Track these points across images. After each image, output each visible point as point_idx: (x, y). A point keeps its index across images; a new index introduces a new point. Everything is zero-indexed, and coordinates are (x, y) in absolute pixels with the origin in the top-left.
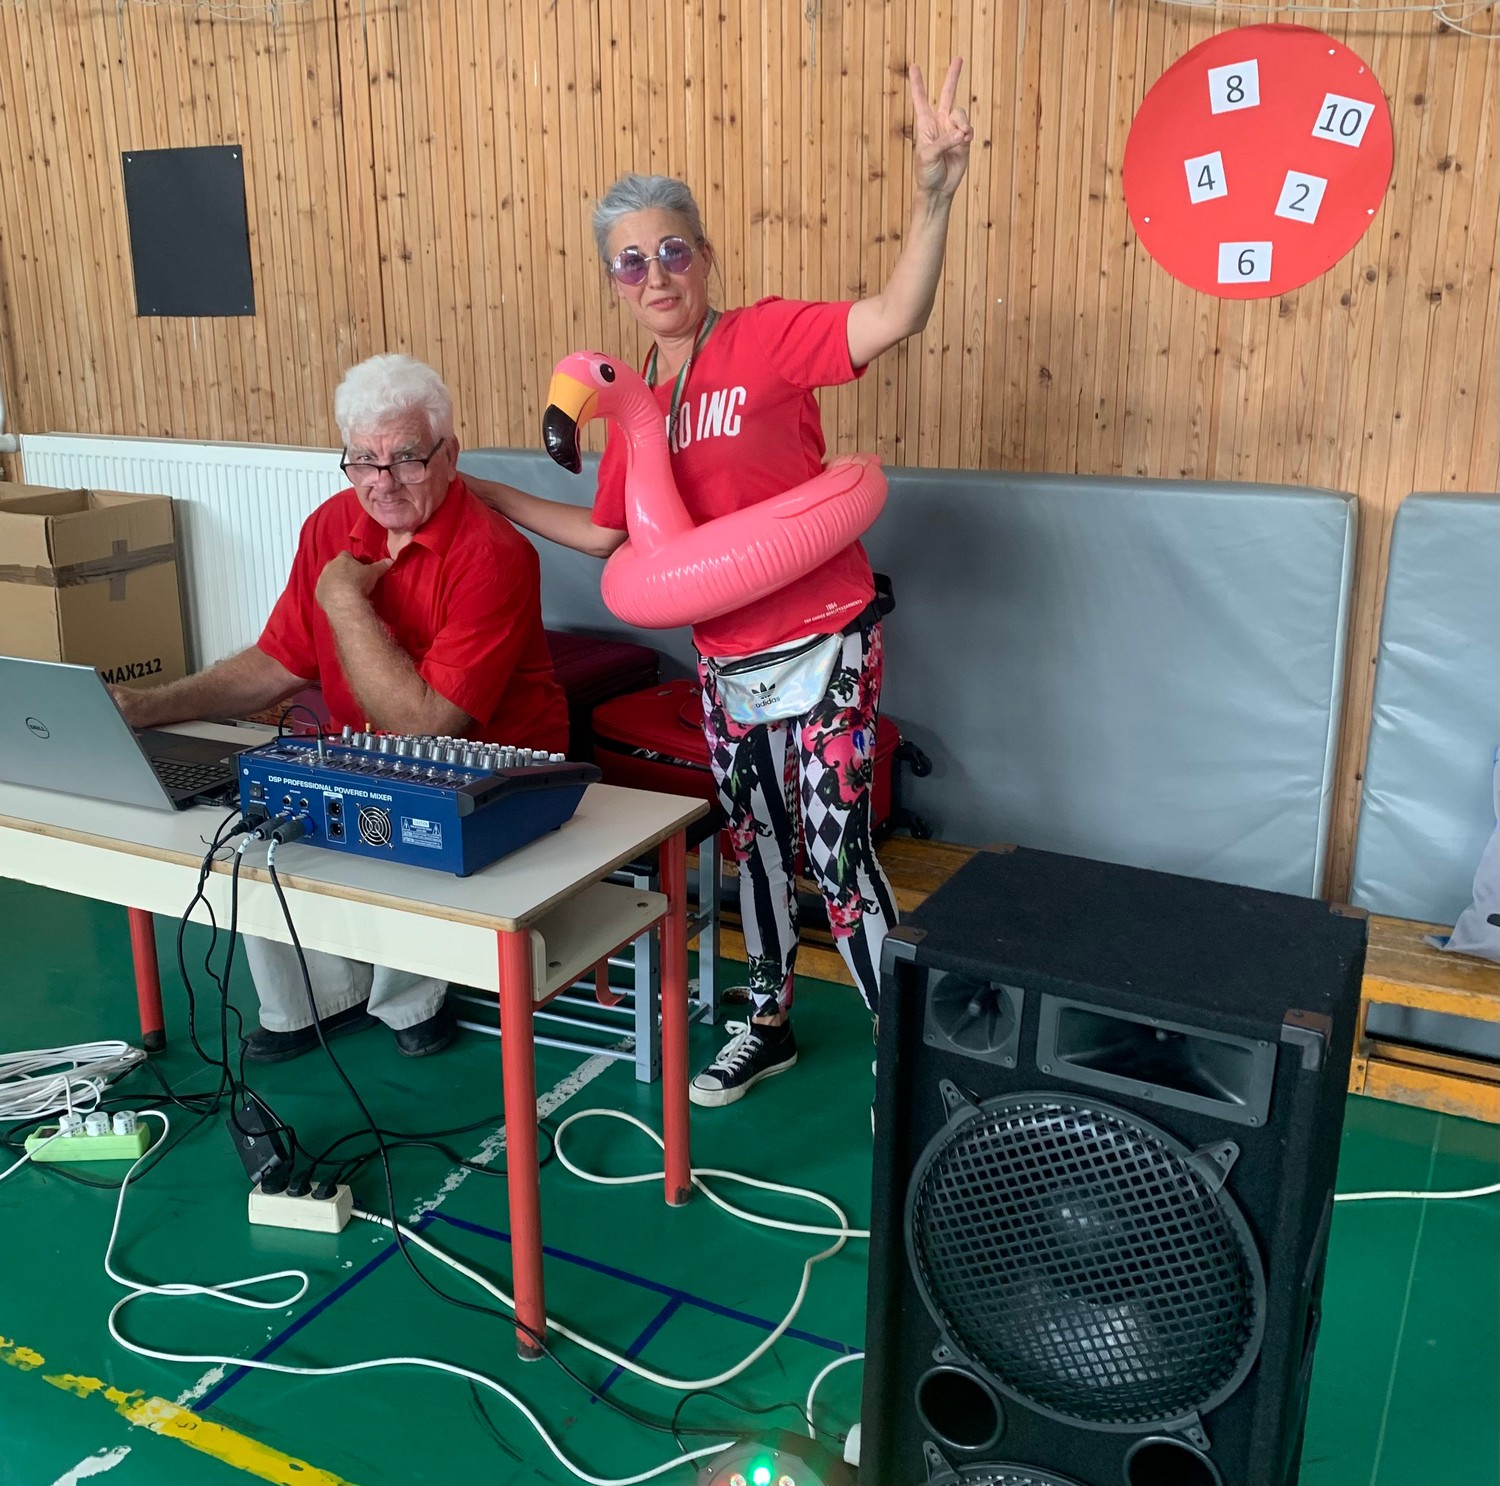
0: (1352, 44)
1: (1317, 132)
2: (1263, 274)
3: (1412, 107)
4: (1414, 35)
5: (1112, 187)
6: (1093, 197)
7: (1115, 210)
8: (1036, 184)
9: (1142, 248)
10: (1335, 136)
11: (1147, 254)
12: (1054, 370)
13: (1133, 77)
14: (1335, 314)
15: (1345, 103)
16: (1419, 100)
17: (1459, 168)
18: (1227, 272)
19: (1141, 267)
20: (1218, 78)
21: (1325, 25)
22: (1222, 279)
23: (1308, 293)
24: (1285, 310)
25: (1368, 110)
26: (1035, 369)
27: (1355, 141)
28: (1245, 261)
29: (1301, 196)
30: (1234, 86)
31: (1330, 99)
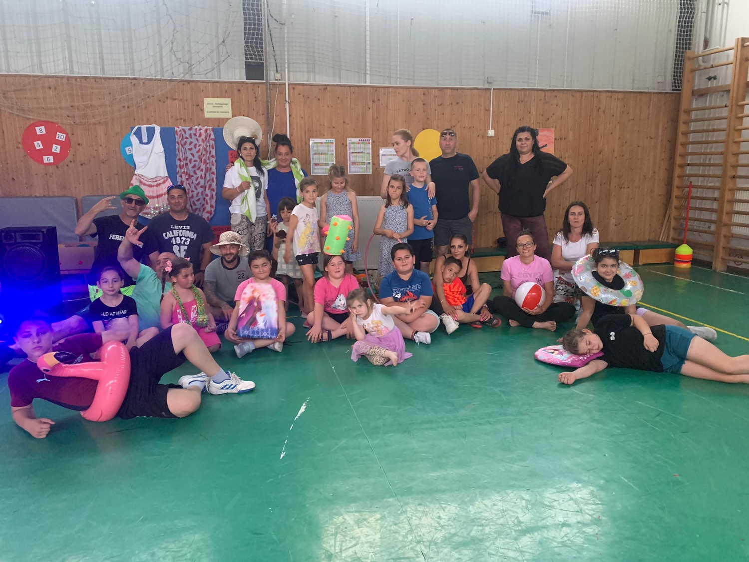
0: (60, 125)
1: (57, 138)
2: (52, 161)
5: (20, 146)
6: (17, 147)
7: (22, 150)
9: (28, 157)
10: (60, 139)
11: (30, 158)
12: (15, 178)
13: (21, 128)
15: (61, 134)
16: (73, 134)
17: (81, 145)
18: (45, 161)
19: (29, 160)
20: (37, 129)
21: (55, 122)
22: (45, 162)
23: (61, 164)
24: (57, 167)
25: (65, 135)
26: (11, 178)
27: (64, 140)
28: (48, 159)
29: (56, 149)
30: (41, 130)
31: (58, 133)
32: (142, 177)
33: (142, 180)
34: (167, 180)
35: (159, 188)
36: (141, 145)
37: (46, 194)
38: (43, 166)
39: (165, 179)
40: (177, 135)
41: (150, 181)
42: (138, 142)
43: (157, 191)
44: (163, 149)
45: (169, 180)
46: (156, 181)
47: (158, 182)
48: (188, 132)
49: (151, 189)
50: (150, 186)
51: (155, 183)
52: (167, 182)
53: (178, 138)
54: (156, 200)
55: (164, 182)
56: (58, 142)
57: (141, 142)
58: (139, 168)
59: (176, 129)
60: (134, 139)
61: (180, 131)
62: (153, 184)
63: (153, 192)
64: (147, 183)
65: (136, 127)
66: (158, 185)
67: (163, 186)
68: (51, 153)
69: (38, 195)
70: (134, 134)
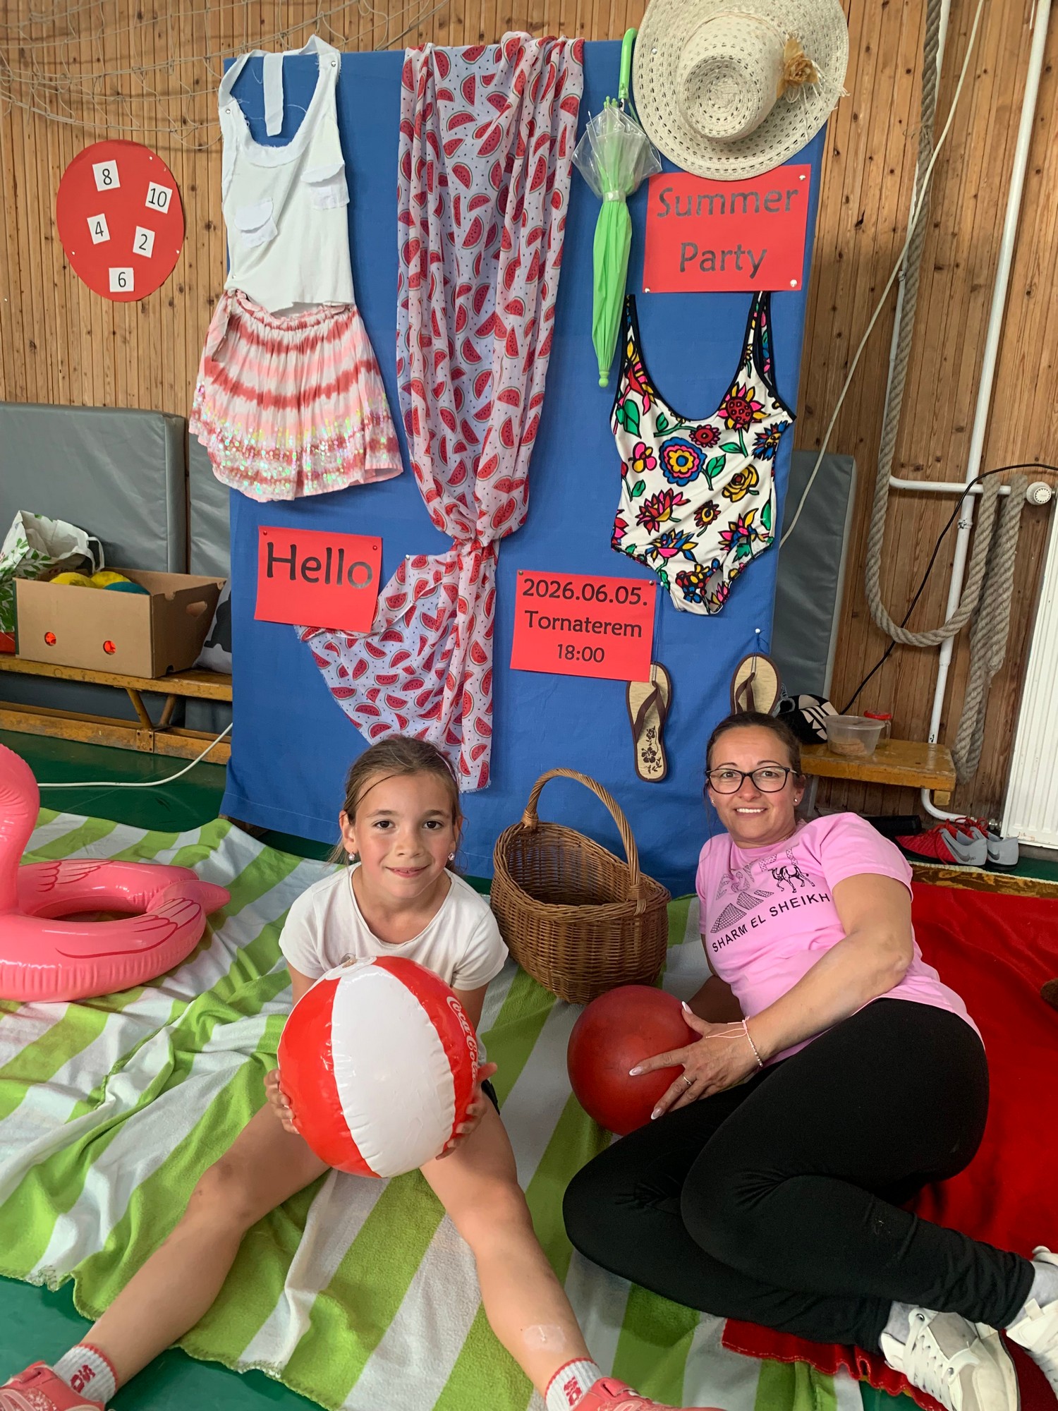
0: (160, 154)
1: (148, 204)
2: (130, 287)
3: (191, 192)
4: (188, 151)
5: (55, 232)
6: (46, 238)
7: (57, 246)
8: (18, 230)
9: (73, 272)
10: (155, 207)
11: (76, 275)
12: (37, 343)
13: (59, 167)
14: (166, 310)
15: (159, 188)
16: (194, 189)
17: (215, 228)
18: (114, 287)
19: (74, 282)
20: (98, 169)
21: (147, 143)
22: (112, 290)
23: (153, 299)
24: (144, 307)
25: (169, 192)
26: (27, 342)
27: (165, 210)
28: (121, 279)
29: (144, 241)
30: (106, 175)
31: (152, 185)
32: (248, 306)
33: (246, 318)
34: (347, 325)
35: (311, 358)
36: (255, 146)
37: (109, 400)
38: (106, 303)
39: (343, 318)
40: (411, 87)
41: (276, 322)
42: (244, 130)
43: (298, 374)
44: (342, 162)
45: (357, 322)
46: (302, 326)
47: (310, 332)
48: (459, 70)
49: (274, 361)
50: (276, 348)
51: (299, 336)
52: (346, 336)
53: (409, 103)
54: (291, 413)
55: (337, 332)
56: (149, 218)
57: (257, 132)
58: (242, 262)
59: (410, 53)
60: (231, 118)
61: (426, 63)
62: (290, 338)
63: (283, 377)
64: (265, 333)
65: (243, 60)
66: (307, 346)
67: (328, 348)
68: (127, 258)
69: (90, 404)
70: (233, 92)
